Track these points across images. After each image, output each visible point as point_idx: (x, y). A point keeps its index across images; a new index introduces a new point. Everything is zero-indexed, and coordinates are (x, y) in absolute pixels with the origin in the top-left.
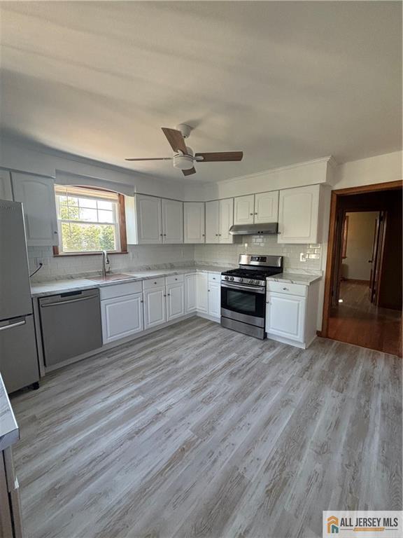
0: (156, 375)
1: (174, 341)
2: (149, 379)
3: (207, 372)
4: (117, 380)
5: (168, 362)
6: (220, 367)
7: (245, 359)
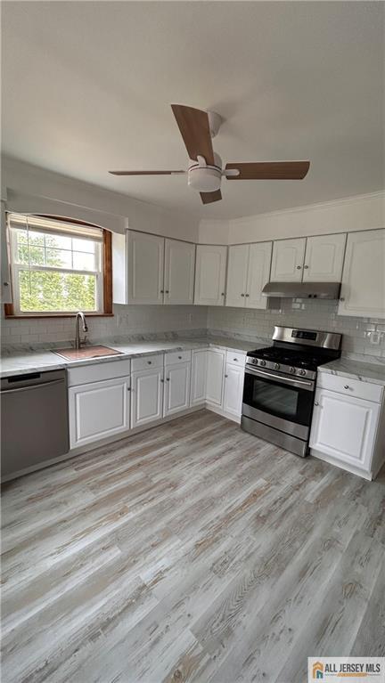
0: (143, 509)
1: (172, 450)
2: (131, 515)
3: (220, 511)
4: (84, 513)
5: (161, 487)
6: (240, 503)
7: (278, 492)
